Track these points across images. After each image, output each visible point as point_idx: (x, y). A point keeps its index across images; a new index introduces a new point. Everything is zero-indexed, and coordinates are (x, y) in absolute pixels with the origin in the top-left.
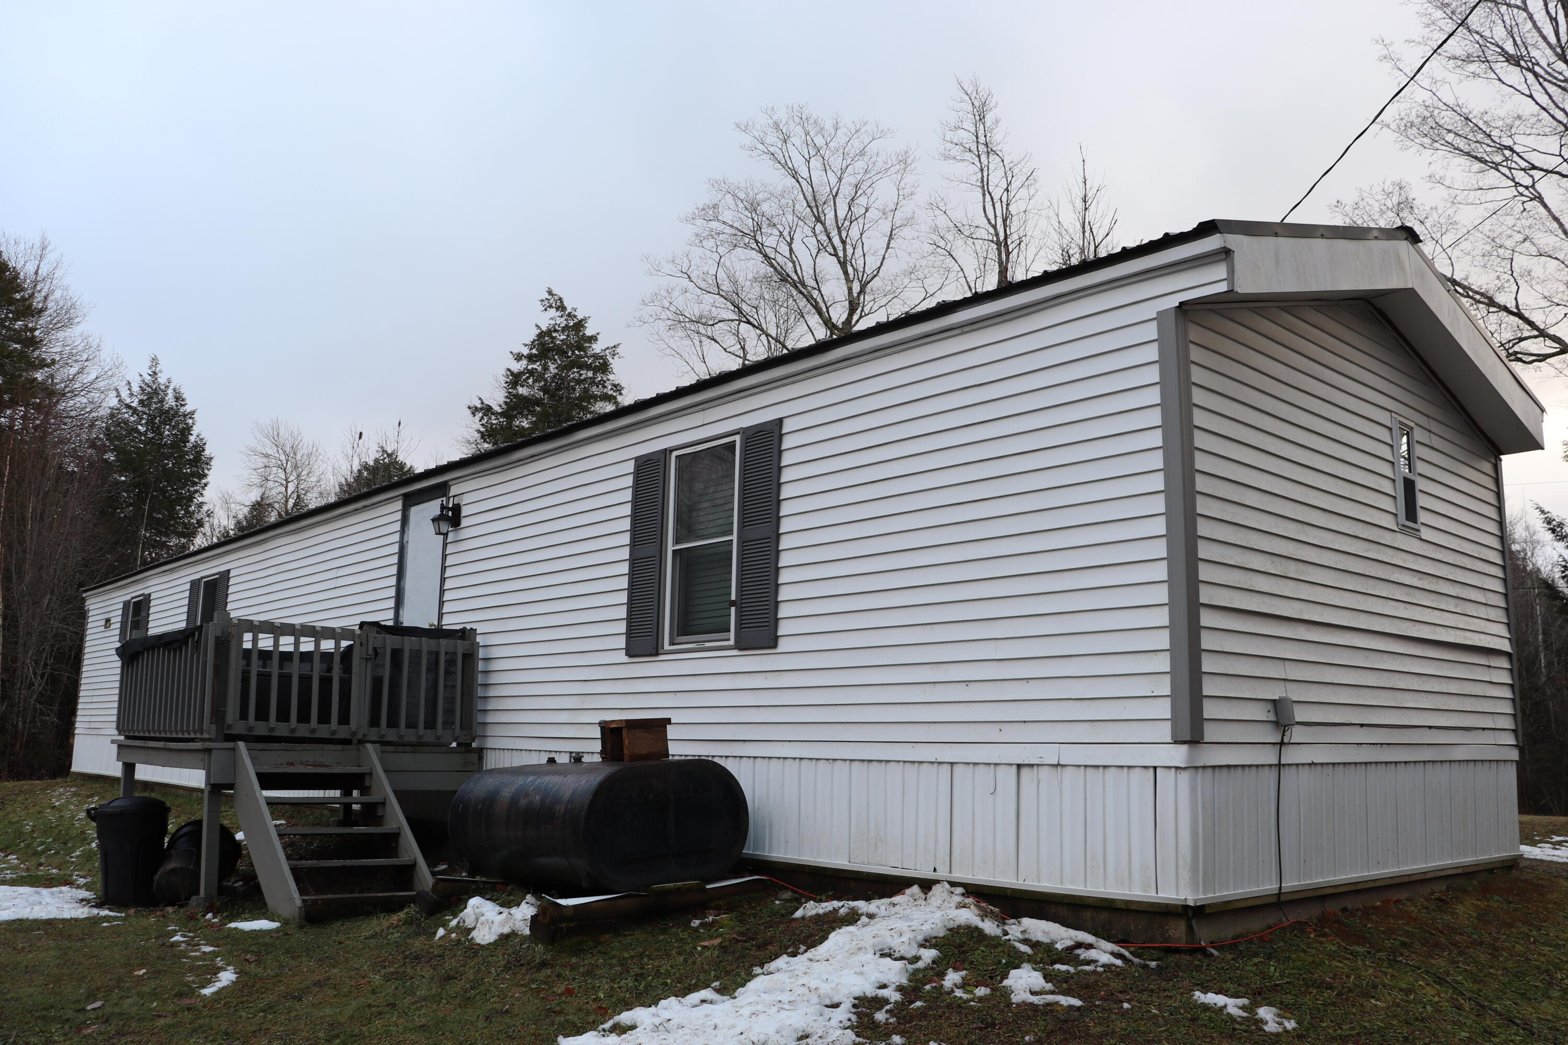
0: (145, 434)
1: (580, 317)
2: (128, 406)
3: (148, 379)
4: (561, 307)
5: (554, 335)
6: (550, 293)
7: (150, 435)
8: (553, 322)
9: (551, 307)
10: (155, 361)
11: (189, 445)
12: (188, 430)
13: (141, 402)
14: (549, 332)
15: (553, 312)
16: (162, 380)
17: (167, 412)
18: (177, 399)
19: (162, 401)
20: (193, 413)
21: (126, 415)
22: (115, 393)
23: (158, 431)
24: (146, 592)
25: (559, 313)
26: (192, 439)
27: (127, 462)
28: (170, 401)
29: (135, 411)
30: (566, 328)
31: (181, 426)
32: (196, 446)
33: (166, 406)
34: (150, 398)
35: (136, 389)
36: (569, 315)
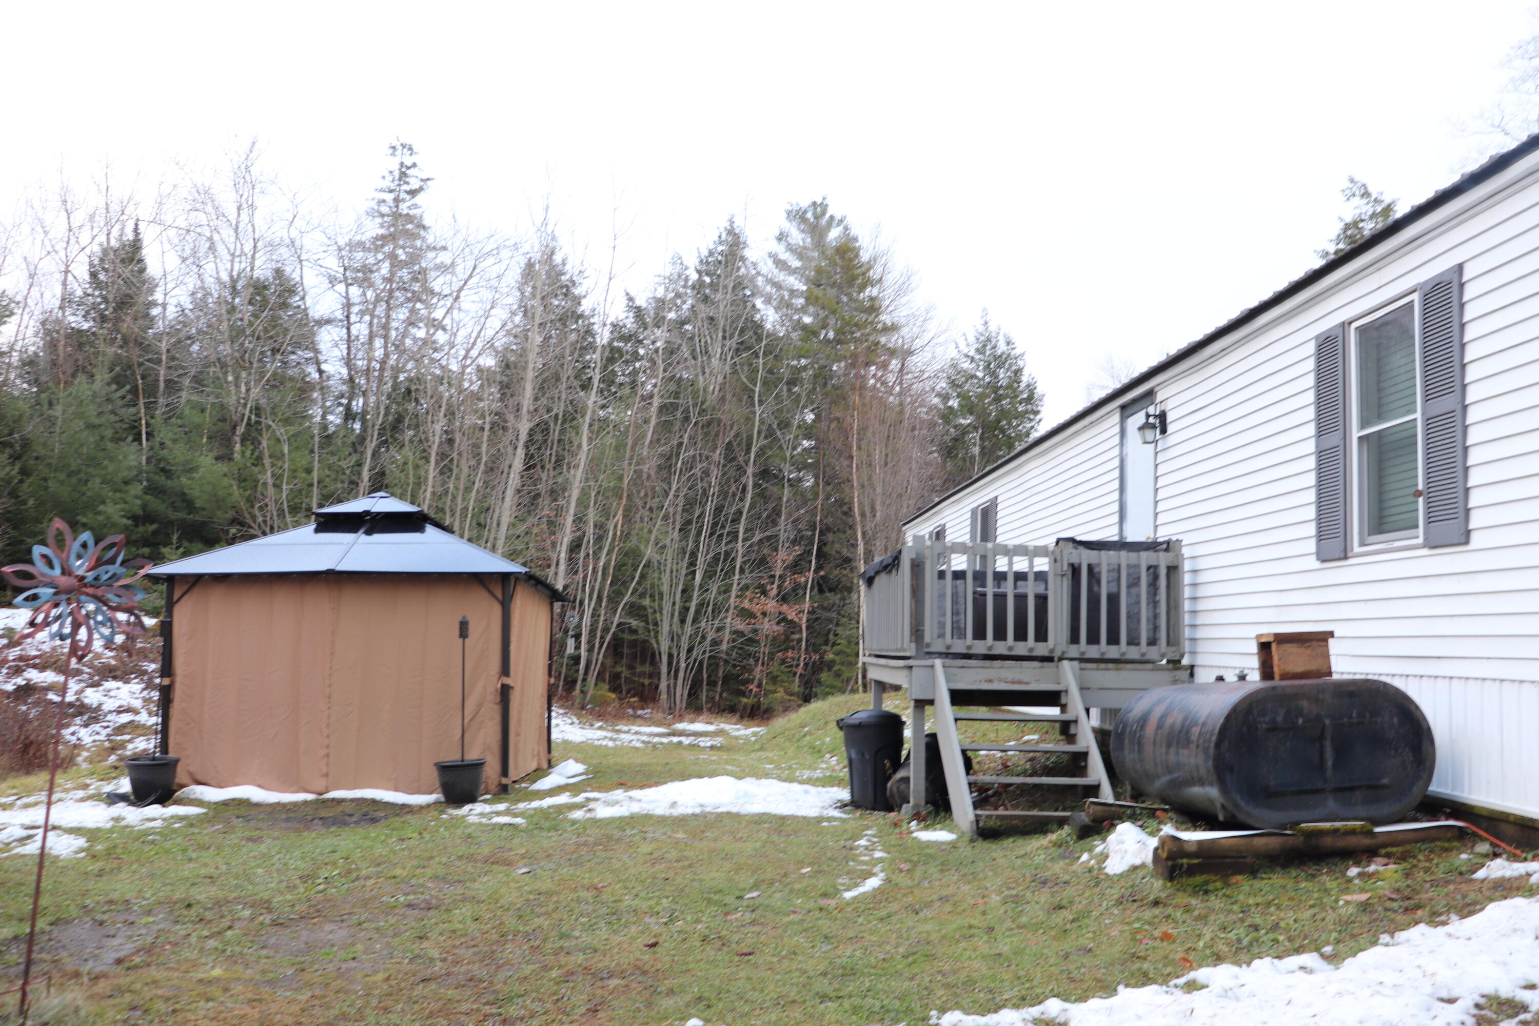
0: (983, 379)
1: (1387, 201)
2: (967, 356)
3: (981, 328)
4: (1366, 194)
5: (1361, 225)
6: (1352, 180)
7: (988, 379)
8: (1358, 212)
9: (1354, 195)
10: (985, 313)
11: (1023, 385)
12: (1018, 372)
13: (977, 350)
14: (1355, 224)
15: (1357, 201)
16: (992, 328)
17: (1000, 356)
18: (1008, 343)
19: (994, 347)
20: (1023, 355)
21: (966, 365)
22: (954, 346)
23: (994, 374)
24: (942, 522)
25: (1365, 201)
26: (1025, 379)
27: (968, 407)
28: (1002, 348)
29: (972, 359)
30: (1373, 216)
31: (1014, 368)
32: (1028, 386)
33: (999, 352)
34: (985, 346)
35: (972, 339)
36: (1376, 201)
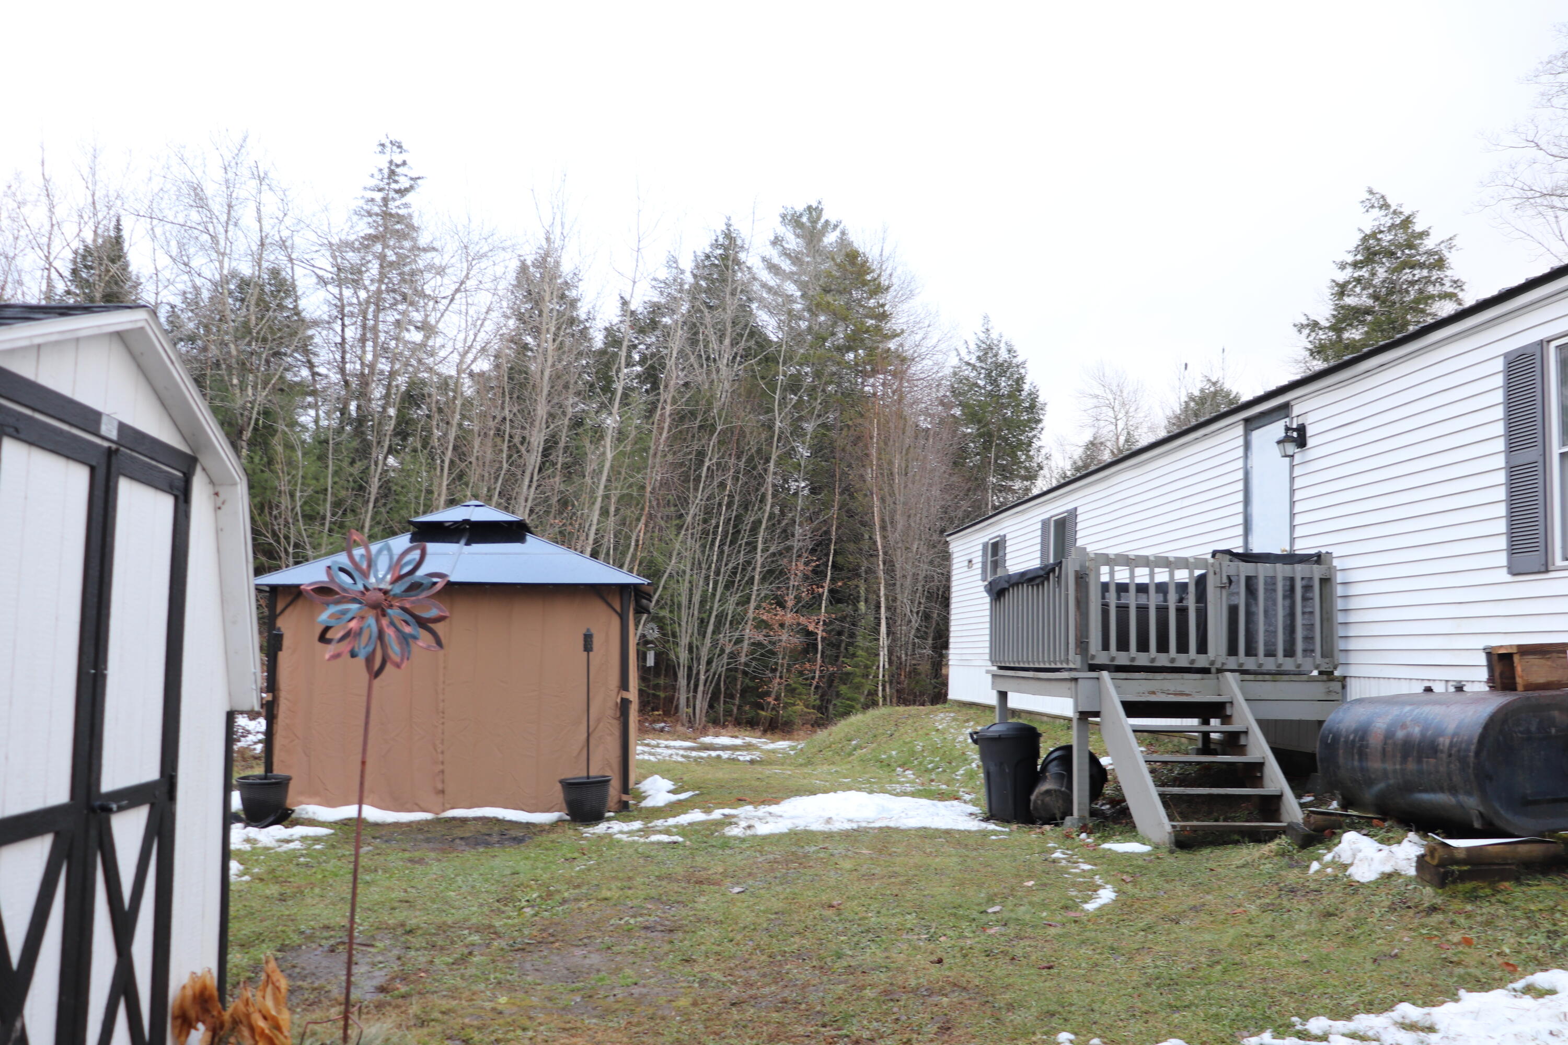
0: (984, 388)
2: (968, 364)
3: (983, 336)
4: (1385, 206)
5: (1379, 236)
7: (989, 388)
8: (1376, 223)
9: (1373, 206)
10: (986, 318)
11: (1024, 393)
12: (1020, 381)
13: (979, 358)
14: (1374, 235)
15: (1376, 212)
16: (994, 335)
17: (1002, 365)
18: (1009, 351)
19: (996, 355)
20: (1024, 363)
21: (968, 372)
22: (955, 353)
23: (995, 382)
24: (1002, 533)
26: (1026, 387)
27: (973, 416)
28: (1003, 355)
29: (974, 367)
31: (1015, 376)
32: (1030, 394)
33: (1000, 360)
34: (986, 353)
35: (973, 347)
